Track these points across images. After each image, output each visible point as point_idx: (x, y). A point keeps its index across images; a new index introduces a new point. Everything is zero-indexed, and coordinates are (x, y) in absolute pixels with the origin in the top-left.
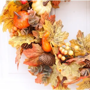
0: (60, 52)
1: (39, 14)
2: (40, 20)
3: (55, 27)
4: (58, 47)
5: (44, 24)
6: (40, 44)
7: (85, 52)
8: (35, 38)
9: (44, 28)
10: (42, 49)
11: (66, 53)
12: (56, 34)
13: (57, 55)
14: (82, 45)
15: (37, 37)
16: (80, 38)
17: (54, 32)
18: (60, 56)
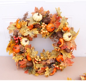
0: (35, 60)
1: (24, 46)
2: (25, 48)
3: (31, 50)
4: (34, 58)
5: (27, 50)
6: (26, 58)
7: (46, 58)
8: (23, 56)
9: (27, 51)
10: (27, 60)
11: (38, 60)
12: (32, 53)
13: (34, 62)
14: (45, 55)
15: (24, 55)
16: (44, 52)
17: (32, 52)
18: (35, 62)
